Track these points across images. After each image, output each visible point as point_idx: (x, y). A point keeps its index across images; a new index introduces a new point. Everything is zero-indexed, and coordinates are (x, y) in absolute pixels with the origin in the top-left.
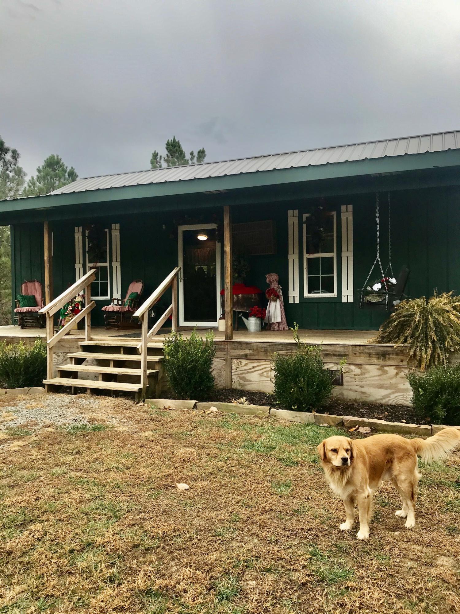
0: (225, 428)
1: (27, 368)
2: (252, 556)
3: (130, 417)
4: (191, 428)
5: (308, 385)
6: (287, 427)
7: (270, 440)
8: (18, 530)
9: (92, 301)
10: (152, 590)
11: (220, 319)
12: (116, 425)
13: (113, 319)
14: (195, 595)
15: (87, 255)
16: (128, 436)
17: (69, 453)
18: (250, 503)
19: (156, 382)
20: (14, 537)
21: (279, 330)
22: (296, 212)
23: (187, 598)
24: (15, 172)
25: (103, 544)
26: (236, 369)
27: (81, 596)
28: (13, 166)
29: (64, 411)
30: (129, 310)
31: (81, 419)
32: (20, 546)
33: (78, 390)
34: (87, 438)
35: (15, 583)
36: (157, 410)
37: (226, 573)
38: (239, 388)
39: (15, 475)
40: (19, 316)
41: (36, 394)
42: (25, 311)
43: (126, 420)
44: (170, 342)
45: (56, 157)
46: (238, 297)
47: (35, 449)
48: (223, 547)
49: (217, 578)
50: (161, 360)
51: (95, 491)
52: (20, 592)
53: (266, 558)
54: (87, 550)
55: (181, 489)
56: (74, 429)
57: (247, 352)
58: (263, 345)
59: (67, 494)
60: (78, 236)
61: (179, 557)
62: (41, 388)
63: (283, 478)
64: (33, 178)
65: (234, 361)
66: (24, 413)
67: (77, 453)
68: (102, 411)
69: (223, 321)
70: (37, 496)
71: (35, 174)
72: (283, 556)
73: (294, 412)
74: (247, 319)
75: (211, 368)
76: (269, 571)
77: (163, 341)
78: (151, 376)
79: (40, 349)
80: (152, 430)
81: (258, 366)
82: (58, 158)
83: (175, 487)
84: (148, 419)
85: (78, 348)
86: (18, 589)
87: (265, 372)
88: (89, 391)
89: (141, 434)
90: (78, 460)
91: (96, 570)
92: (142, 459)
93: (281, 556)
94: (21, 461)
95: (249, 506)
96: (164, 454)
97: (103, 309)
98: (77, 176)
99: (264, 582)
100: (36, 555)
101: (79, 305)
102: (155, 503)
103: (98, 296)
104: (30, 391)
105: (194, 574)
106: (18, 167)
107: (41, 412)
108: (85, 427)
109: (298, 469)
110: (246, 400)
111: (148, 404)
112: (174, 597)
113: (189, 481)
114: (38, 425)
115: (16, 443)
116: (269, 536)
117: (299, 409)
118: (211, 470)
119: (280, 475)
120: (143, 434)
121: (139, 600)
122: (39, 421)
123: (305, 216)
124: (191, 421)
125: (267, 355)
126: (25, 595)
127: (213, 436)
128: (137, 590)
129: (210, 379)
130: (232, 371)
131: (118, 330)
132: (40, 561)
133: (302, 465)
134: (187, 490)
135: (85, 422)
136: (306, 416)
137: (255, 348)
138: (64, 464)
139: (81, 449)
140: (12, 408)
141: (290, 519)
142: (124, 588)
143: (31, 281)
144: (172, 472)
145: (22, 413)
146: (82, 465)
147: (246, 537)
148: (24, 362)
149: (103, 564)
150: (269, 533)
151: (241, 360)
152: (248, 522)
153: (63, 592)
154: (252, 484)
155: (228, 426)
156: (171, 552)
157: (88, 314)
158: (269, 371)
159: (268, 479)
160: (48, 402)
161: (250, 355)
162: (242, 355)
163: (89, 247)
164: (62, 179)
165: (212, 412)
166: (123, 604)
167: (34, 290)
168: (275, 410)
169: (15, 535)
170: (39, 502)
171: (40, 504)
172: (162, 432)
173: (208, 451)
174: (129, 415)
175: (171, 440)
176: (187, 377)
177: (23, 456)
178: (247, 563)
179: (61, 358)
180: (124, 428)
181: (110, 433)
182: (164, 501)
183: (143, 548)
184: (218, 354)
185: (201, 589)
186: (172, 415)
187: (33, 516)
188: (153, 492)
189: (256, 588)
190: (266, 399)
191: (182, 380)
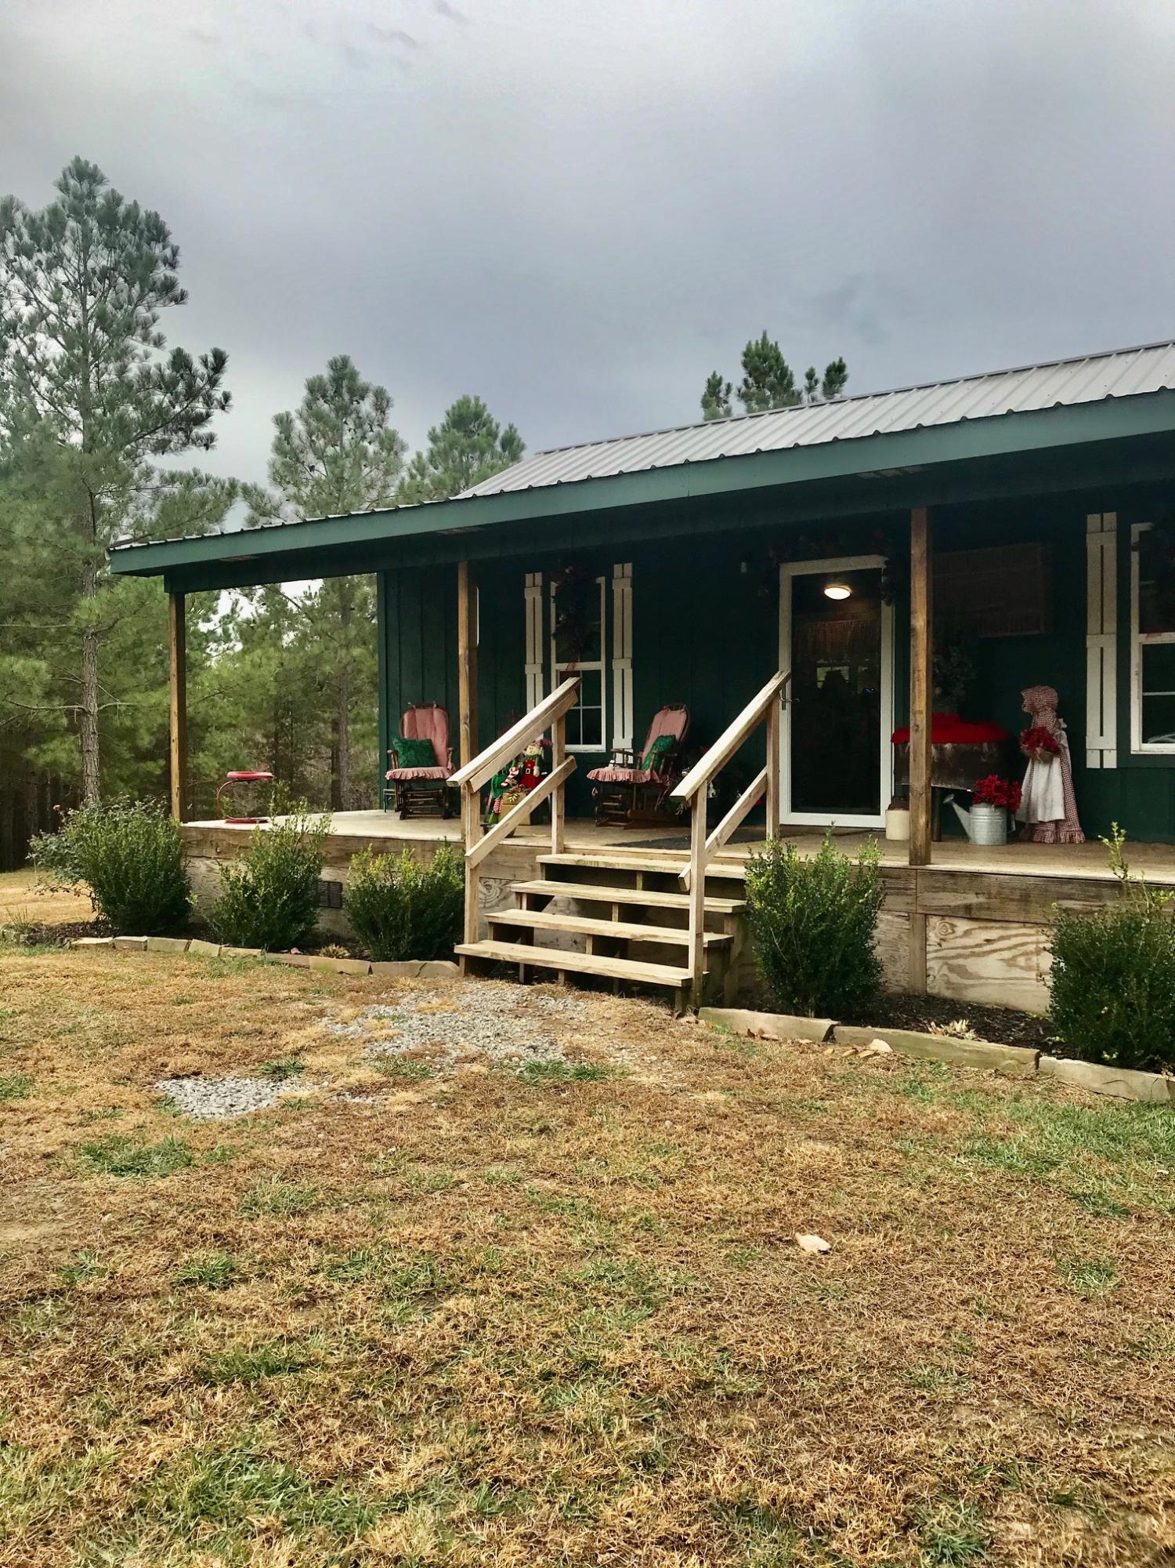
0: (914, 1098)
1: (418, 913)
2: (1018, 1456)
3: (664, 1051)
4: (824, 1090)
5: (1152, 997)
6: (1090, 1107)
7: (1044, 1141)
8: (420, 1307)
9: (567, 755)
10: (751, 1506)
11: (891, 808)
12: (633, 1069)
13: (614, 800)
14: (866, 1535)
15: (553, 643)
16: (663, 1098)
17: (523, 1129)
18: (1000, 1307)
19: (726, 966)
20: (411, 1323)
21: (1057, 841)
22: (1111, 518)
23: (847, 1542)
24: (381, 443)
25: (620, 1368)
26: (940, 945)
27: (577, 1493)
28: (376, 429)
29: (506, 1024)
30: (652, 780)
31: (546, 1045)
32: (426, 1345)
33: (534, 974)
34: (563, 1095)
35: (419, 1437)
36: (731, 1038)
37: (947, 1492)
38: (947, 994)
39: (404, 1174)
40: (397, 789)
41: (439, 978)
42: (410, 777)
43: (654, 1058)
44: (762, 863)
45: (473, 402)
46: (941, 751)
47: (444, 1112)
48: (934, 1419)
49: (923, 1501)
50: (738, 910)
51: (593, 1232)
52: (433, 1460)
53: (1057, 1466)
54: (583, 1377)
55: (809, 1250)
56: (532, 1071)
57: (972, 899)
58: (1016, 882)
59: (525, 1233)
60: (532, 596)
61: (816, 1430)
62: (449, 964)
63: (1089, 1247)
64: (419, 456)
65: (934, 921)
66: (415, 1023)
67: (541, 1131)
68: (596, 1030)
69: (899, 815)
70: (457, 1228)
71: (424, 446)
72: (1105, 1467)
73: (1108, 1069)
74: (968, 811)
75: (872, 938)
76: (1067, 1502)
77: (744, 863)
78: (713, 949)
79: (447, 869)
80: (722, 1088)
81: (1001, 938)
82: (477, 405)
83: (792, 1243)
84: (710, 1059)
85: (533, 870)
86: (427, 1452)
87: (1022, 954)
88: (561, 977)
89: (696, 1096)
90: (545, 1150)
91: (610, 1433)
92: (704, 1162)
93: (1101, 1465)
94: (415, 1140)
95: (998, 1315)
96: (758, 1153)
97: (591, 775)
98: (522, 447)
99: (1056, 1531)
100: (463, 1375)
101: (533, 765)
102: (743, 1280)
103: (578, 743)
104: (424, 969)
105: (861, 1480)
106: (386, 430)
107: (453, 1023)
108: (556, 1068)
109: (1131, 1227)
110: (969, 1028)
111: (706, 1019)
112: (812, 1534)
113: (828, 1232)
114: (450, 1054)
115: (402, 1095)
116: (1063, 1406)
117: (1124, 1063)
118: (885, 1209)
119: (1080, 1239)
120: (699, 1096)
121: (720, 1527)
122: (451, 1045)
123: (1137, 528)
124: (824, 1073)
125: (1027, 912)
126: (443, 1471)
127: (884, 1116)
128: (712, 1500)
129: (870, 967)
130: (929, 949)
131: (626, 828)
132: (474, 1389)
133: (1140, 1219)
134: (825, 1253)
135: (555, 1055)
136: (1144, 1083)
137: (994, 891)
138: (513, 1156)
139: (552, 1123)
140: (387, 1009)
141: (1121, 1366)
142: (681, 1486)
143: (424, 704)
144: (782, 1202)
145: (410, 1022)
146: (558, 1162)
147: (996, 1401)
148: (412, 899)
149: (625, 1420)
150: (1062, 1398)
151: (956, 922)
152: (999, 1360)
153: (532, 1476)
154: (1001, 1255)
155: (923, 1093)
156: (795, 1414)
157: (559, 788)
158: (1031, 953)
159: (1045, 1245)
160: (467, 999)
161: (980, 906)
162: (958, 907)
163: (557, 622)
164: (488, 456)
165: (876, 1054)
166: (681, 1530)
167: (431, 726)
168: (1053, 1059)
169: (413, 1318)
170: (463, 1245)
171: (466, 1251)
172: (747, 1094)
173: (872, 1157)
174: (662, 1044)
175: (773, 1118)
176: (808, 957)
177: (419, 1128)
178: (1005, 1472)
179: (495, 892)
180: (652, 1078)
181: (618, 1088)
182: (768, 1277)
183: (720, 1392)
184: (890, 901)
185: (880, 1523)
186: (769, 1053)
187: (452, 1276)
188: (737, 1250)
189: (1035, 1543)
190: (1024, 1029)
191: (796, 964)
